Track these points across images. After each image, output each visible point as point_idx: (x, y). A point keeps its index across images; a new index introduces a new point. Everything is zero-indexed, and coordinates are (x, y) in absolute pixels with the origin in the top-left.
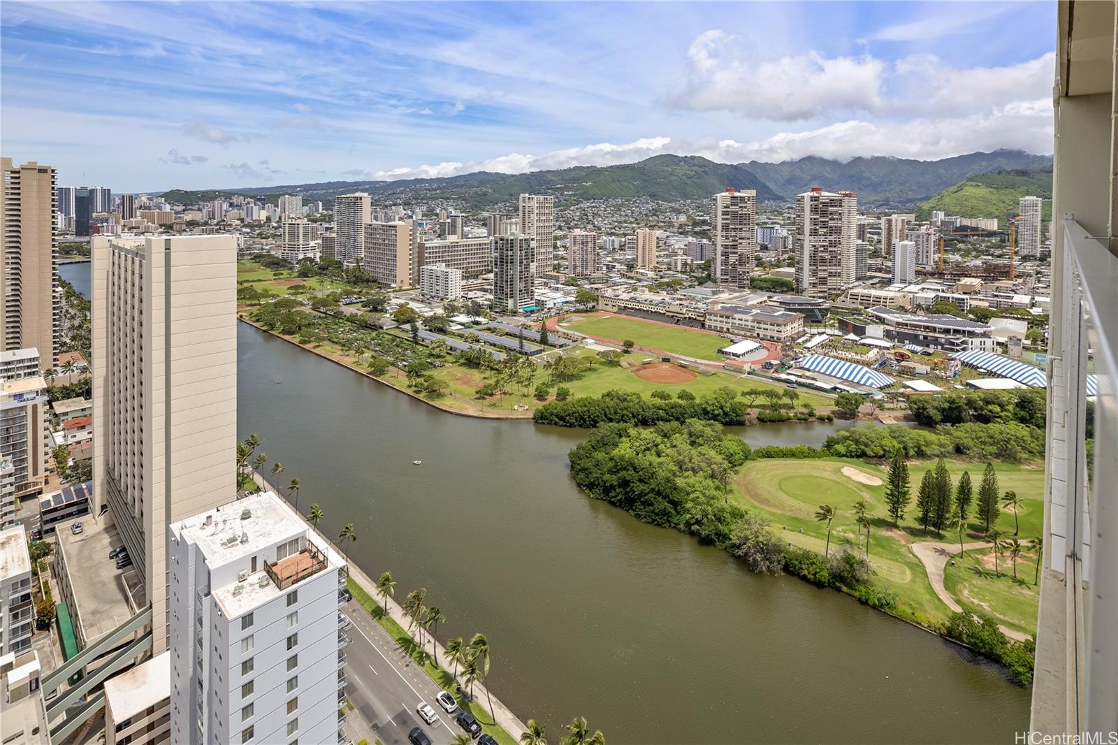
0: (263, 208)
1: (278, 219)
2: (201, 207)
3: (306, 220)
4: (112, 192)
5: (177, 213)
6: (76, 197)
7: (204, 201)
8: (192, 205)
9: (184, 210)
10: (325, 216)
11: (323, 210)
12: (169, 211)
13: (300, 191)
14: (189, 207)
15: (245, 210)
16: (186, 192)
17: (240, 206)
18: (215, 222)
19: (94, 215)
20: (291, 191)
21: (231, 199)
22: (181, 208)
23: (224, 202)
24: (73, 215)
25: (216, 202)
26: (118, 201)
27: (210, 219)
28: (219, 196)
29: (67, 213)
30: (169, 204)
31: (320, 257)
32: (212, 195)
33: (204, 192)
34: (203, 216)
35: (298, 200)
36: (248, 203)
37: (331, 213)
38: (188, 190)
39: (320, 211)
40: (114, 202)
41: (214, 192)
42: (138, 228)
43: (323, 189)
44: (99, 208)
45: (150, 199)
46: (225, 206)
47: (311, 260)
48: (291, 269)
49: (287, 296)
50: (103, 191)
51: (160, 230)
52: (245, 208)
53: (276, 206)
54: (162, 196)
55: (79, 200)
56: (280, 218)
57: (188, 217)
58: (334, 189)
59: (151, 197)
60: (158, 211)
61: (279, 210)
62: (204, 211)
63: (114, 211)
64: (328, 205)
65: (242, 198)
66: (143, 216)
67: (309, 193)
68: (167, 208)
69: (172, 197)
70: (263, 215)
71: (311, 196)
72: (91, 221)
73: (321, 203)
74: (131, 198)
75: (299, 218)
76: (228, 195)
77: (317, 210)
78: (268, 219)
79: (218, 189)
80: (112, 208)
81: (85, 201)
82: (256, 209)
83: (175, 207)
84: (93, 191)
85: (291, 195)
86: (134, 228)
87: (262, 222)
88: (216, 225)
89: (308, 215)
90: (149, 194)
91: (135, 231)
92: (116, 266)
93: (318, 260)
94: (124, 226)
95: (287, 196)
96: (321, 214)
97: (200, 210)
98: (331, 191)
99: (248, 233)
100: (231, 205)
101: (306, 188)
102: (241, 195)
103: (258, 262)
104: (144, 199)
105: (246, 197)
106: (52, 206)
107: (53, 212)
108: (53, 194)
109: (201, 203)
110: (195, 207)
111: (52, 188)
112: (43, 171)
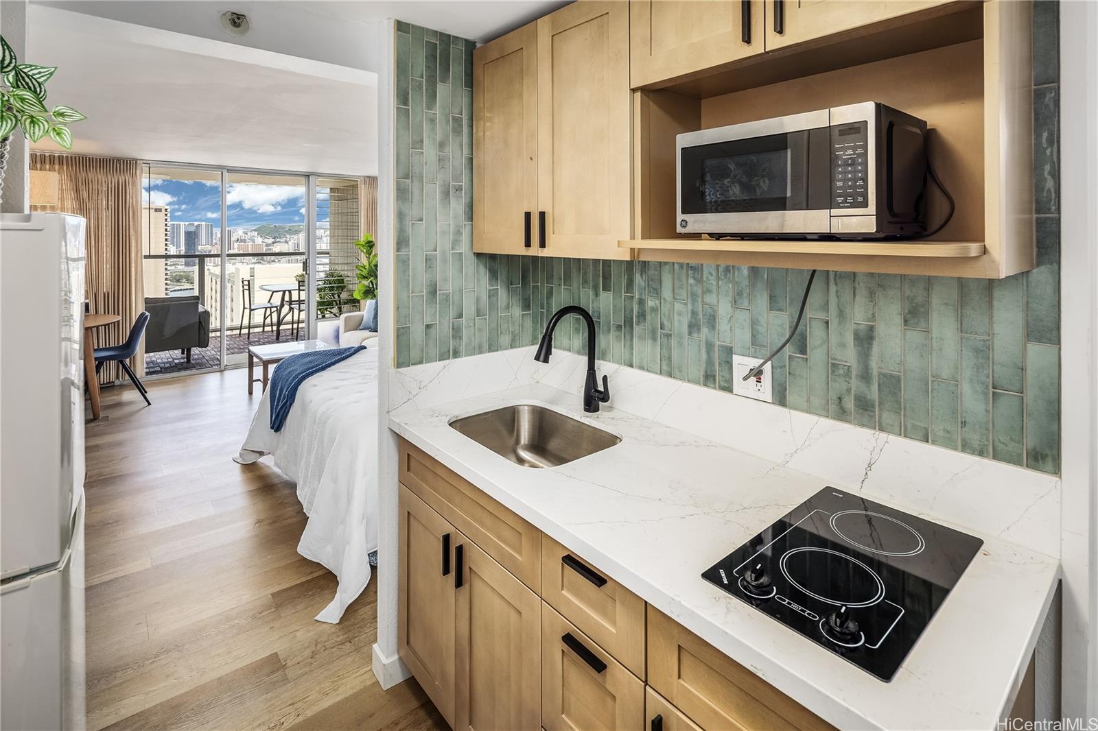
2: (288, 240)
4: (214, 228)
5: (267, 245)
6: (185, 233)
7: (290, 234)
8: (280, 238)
9: (273, 243)
12: (261, 243)
14: (277, 240)
16: (275, 227)
17: (321, 239)
19: (200, 246)
22: (271, 241)
25: (300, 235)
26: (219, 235)
27: (295, 250)
29: (178, 245)
30: (261, 237)
32: (297, 229)
33: (290, 227)
34: (288, 248)
36: (327, 236)
40: (216, 236)
41: (299, 226)
44: (204, 243)
45: (246, 234)
50: (208, 226)
52: (324, 240)
54: (255, 231)
55: (188, 234)
57: (277, 248)
59: (246, 231)
60: (251, 243)
62: (290, 243)
63: (216, 244)
68: (259, 240)
69: (264, 231)
74: (230, 232)
80: (214, 241)
81: (193, 235)
83: (266, 240)
84: (199, 227)
90: (244, 229)
92: (214, 291)
97: (287, 242)
104: (241, 233)
106: (166, 240)
107: (166, 245)
108: (166, 230)
109: (288, 236)
110: (283, 240)
111: (166, 225)
112: (158, 210)
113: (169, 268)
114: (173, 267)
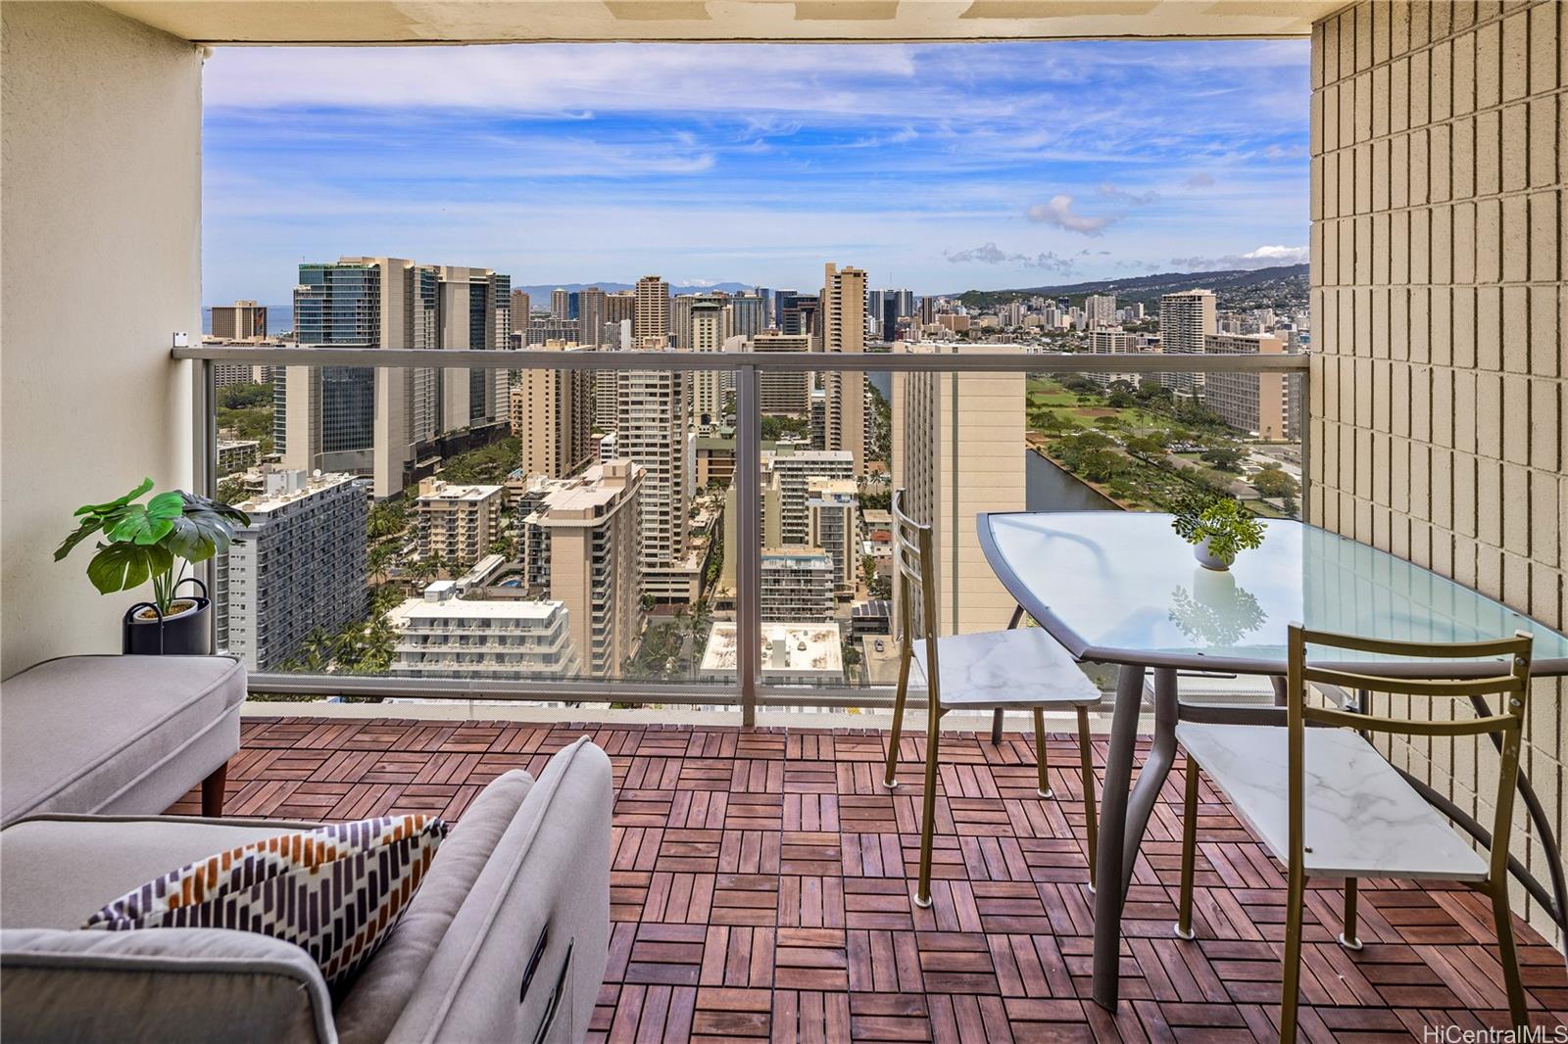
0: (1067, 313)
1: (1084, 327)
2: (998, 311)
3: (1120, 328)
4: (914, 295)
5: (973, 318)
6: (884, 301)
7: (1001, 304)
8: (988, 308)
9: (980, 315)
10: (1148, 323)
11: (1145, 314)
12: (965, 315)
13: (1114, 289)
14: (985, 311)
15: (1045, 314)
16: (982, 293)
17: (1040, 310)
18: (1011, 328)
19: (899, 319)
20: (1101, 288)
21: (1029, 301)
22: (976, 312)
23: (1022, 304)
24: (882, 320)
25: (1013, 305)
26: (919, 305)
27: (1006, 325)
28: (1017, 297)
29: (878, 318)
30: (966, 307)
31: (1140, 381)
32: (1010, 296)
33: (1000, 293)
34: (998, 322)
35: (1110, 302)
36: (1049, 306)
37: (1156, 319)
38: (984, 291)
39: (1141, 316)
40: (916, 305)
41: (1011, 292)
42: (936, 334)
43: (1145, 286)
44: (903, 312)
45: (948, 302)
46: (1023, 309)
47: (1128, 385)
48: (1100, 394)
49: (1094, 430)
50: (907, 293)
51: (957, 337)
52: (1045, 312)
53: (1083, 309)
54: (958, 299)
55: (888, 303)
56: (1087, 326)
57: (984, 323)
58: (1160, 285)
59: (949, 298)
60: (954, 315)
61: (1086, 315)
62: (1000, 315)
63: (916, 315)
64: (1152, 309)
65: (1042, 299)
66: (941, 321)
67: (1125, 292)
68: (964, 312)
69: (970, 299)
70: (1067, 321)
71: (1128, 295)
72: (896, 326)
73: (1141, 306)
74: (930, 300)
75: (1110, 326)
76: (1026, 296)
77: (1137, 315)
78: (1073, 326)
79: (1015, 288)
80: (914, 312)
81: (891, 304)
82: (1057, 313)
83: (972, 311)
84: (898, 294)
85: (1101, 294)
86: (933, 334)
87: (1065, 331)
88: (1013, 333)
89: (1124, 322)
90: (947, 296)
91: (934, 337)
93: (1137, 385)
94: (924, 331)
95: (1096, 296)
96: (1142, 320)
97: (996, 314)
98: (1157, 287)
99: (1048, 344)
100: (1030, 308)
101: (1122, 284)
102: (1041, 296)
103: (1060, 382)
104: (942, 301)
105: (1046, 298)
106: (865, 310)
107: (865, 316)
108: (865, 298)
109: (997, 306)
110: (991, 311)
111: (865, 292)
112: (857, 275)
113: (867, 342)
114: (873, 342)
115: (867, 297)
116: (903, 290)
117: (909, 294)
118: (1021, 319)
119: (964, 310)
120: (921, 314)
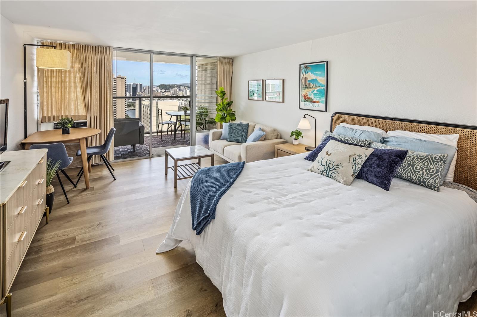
2: (170, 90)
4: (143, 85)
5: (163, 93)
6: (132, 87)
7: (171, 88)
8: (167, 90)
9: (165, 92)
12: (160, 92)
14: (166, 91)
15: (184, 91)
17: (183, 90)
19: (137, 93)
22: (164, 91)
23: (178, 88)
24: (131, 93)
25: (175, 89)
26: (145, 88)
27: (173, 95)
28: (176, 86)
29: (130, 93)
30: (160, 89)
32: (174, 86)
33: (171, 85)
34: (171, 94)
36: (186, 89)
38: (166, 84)
40: (143, 89)
41: (174, 85)
44: (139, 91)
45: (154, 88)
46: (178, 90)
50: (140, 85)
52: (185, 91)
54: (158, 87)
55: (133, 88)
57: (166, 94)
60: (156, 92)
62: (171, 92)
63: (143, 92)
65: (183, 87)
68: (159, 91)
69: (161, 87)
74: (148, 87)
76: (179, 86)
79: (176, 84)
80: (143, 91)
81: (135, 88)
83: (162, 91)
84: (137, 85)
92: (144, 112)
97: (170, 91)
99: (185, 100)
100: (180, 90)
102: (183, 86)
105: (185, 86)
106: (125, 90)
107: (125, 92)
108: (125, 86)
109: (170, 89)
110: (168, 91)
111: (125, 84)
112: (122, 78)
113: (126, 101)
114: (128, 101)
115: (126, 86)
116: (139, 84)
117: (141, 85)
118: (177, 93)
119: (160, 90)
120: (145, 91)
